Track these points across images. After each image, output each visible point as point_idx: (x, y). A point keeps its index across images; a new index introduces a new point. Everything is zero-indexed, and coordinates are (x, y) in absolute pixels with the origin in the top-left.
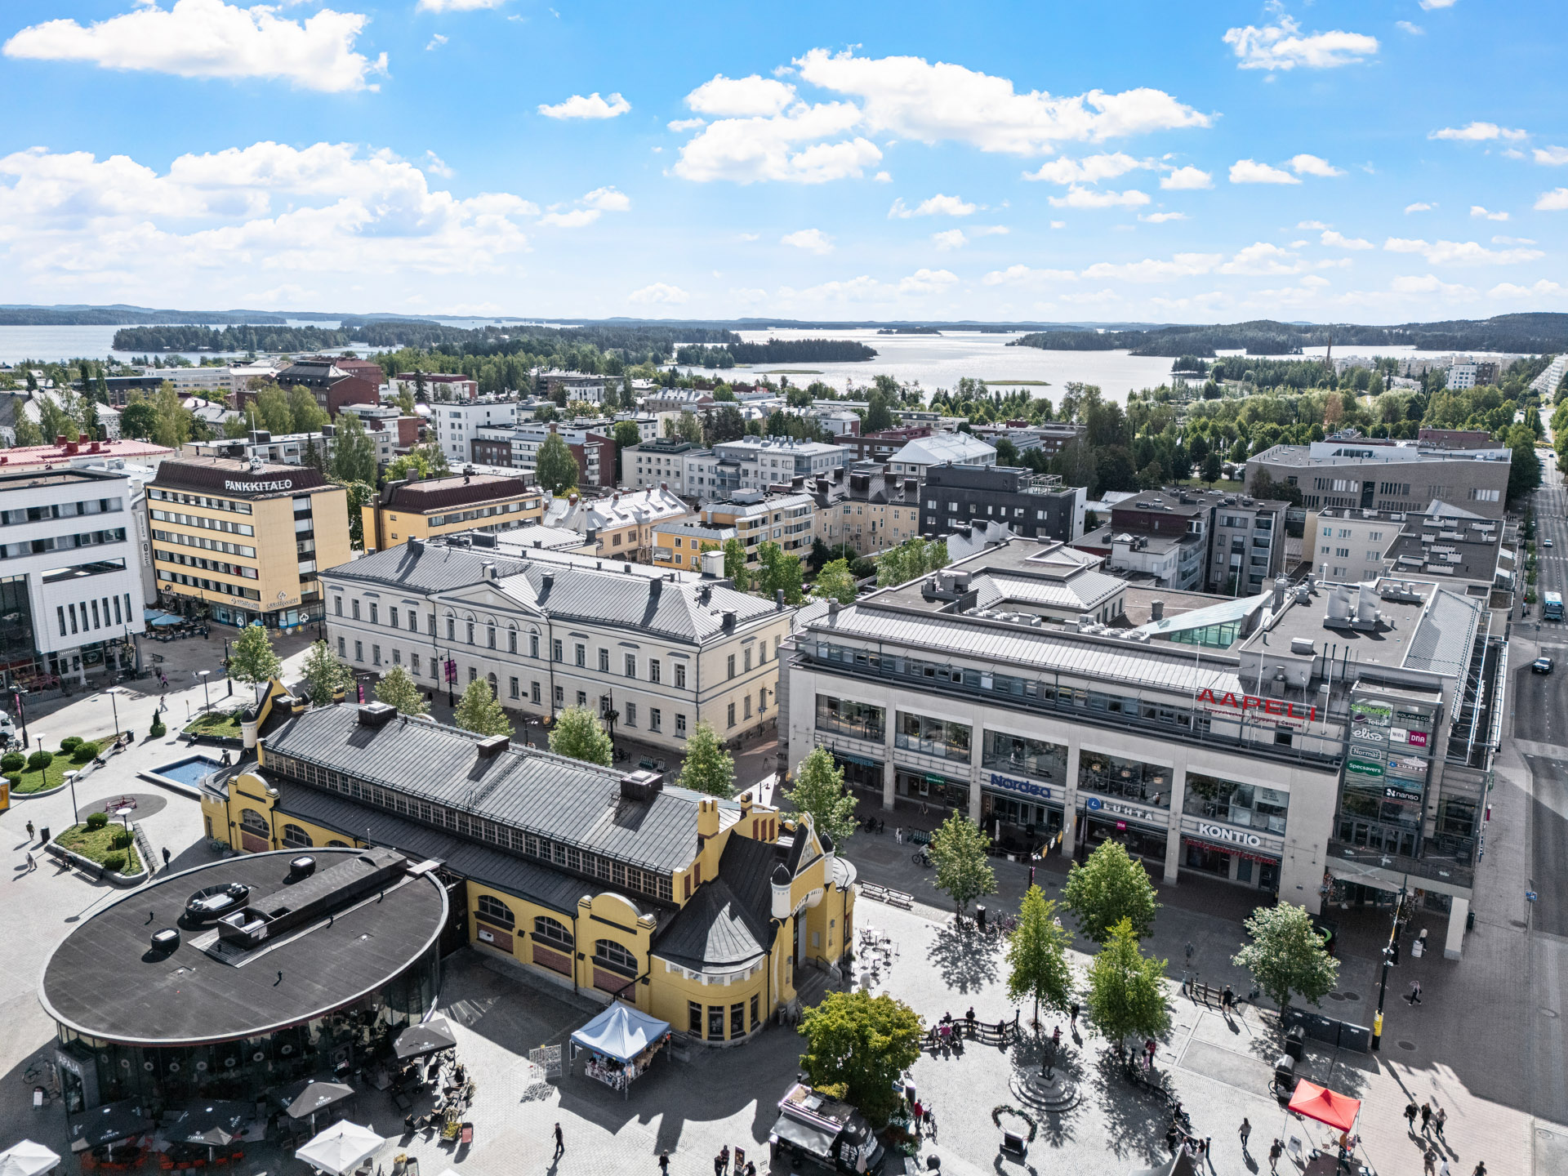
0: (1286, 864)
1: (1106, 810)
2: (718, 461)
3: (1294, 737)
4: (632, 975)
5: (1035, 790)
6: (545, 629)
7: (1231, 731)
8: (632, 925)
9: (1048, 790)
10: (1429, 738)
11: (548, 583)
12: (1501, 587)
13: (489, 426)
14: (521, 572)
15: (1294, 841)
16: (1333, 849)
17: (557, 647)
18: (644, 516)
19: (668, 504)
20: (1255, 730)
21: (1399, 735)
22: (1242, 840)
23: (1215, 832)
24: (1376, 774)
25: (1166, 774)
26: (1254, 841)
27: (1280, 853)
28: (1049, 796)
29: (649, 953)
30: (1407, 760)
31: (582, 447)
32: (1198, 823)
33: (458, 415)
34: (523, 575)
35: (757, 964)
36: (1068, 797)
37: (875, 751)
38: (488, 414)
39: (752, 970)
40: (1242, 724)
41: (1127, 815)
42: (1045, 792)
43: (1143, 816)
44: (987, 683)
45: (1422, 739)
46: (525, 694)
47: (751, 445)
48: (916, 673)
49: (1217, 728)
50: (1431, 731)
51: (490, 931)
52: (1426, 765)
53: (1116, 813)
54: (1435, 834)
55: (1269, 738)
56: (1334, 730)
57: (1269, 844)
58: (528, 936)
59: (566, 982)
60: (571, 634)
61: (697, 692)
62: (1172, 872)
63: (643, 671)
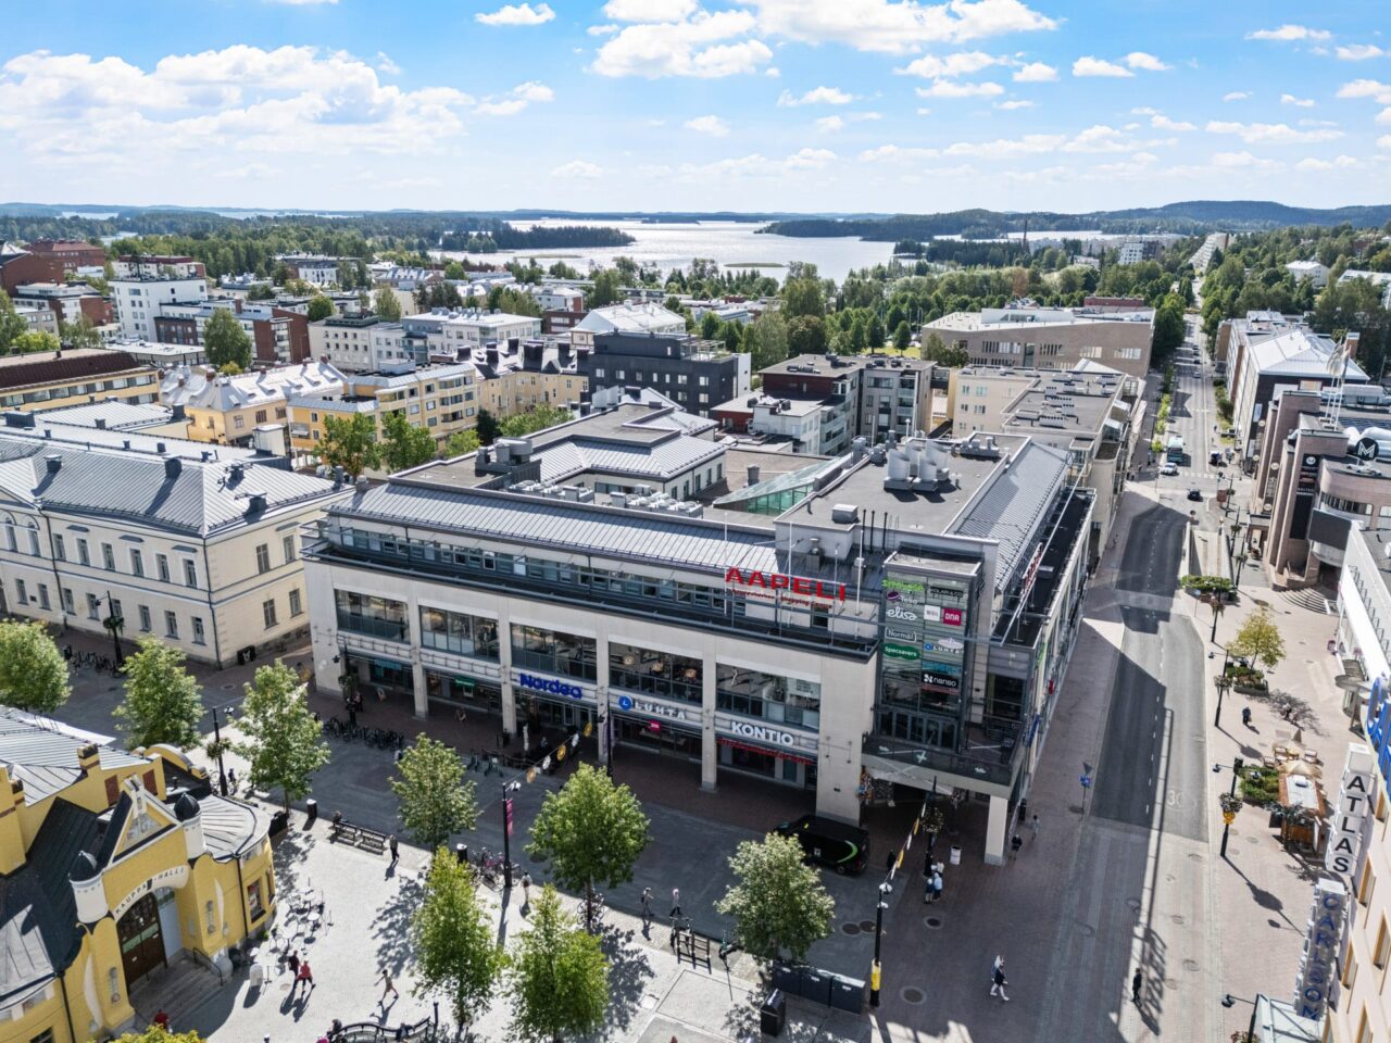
0: (822, 763)
1: (637, 709)
2: (404, 334)
3: (830, 620)
5: (566, 689)
6: (42, 522)
7: (767, 614)
9: (578, 689)
10: (964, 616)
11: (54, 467)
12: (1111, 438)
13: (174, 303)
14: (30, 455)
15: (828, 738)
16: (870, 745)
17: (58, 543)
18: (294, 391)
19: (326, 377)
20: (790, 613)
21: (933, 614)
22: (775, 739)
23: (748, 731)
24: (912, 658)
25: (697, 665)
26: (787, 740)
27: (815, 752)
28: (580, 695)
30: (942, 642)
31: (268, 323)
32: (731, 721)
33: (137, 292)
34: (30, 459)
35: (39, 993)
36: (600, 696)
37: (402, 653)
38: (173, 291)
40: (776, 606)
41: (659, 714)
42: (576, 692)
43: (675, 715)
44: (520, 570)
45: (956, 618)
46: (33, 599)
47: (439, 317)
48: (446, 560)
49: (753, 612)
50: (966, 607)
52: (961, 646)
53: (648, 712)
54: (984, 718)
55: (804, 621)
56: (869, 609)
57: (803, 742)
60: (71, 528)
61: (210, 592)
62: (709, 775)
63: (151, 569)
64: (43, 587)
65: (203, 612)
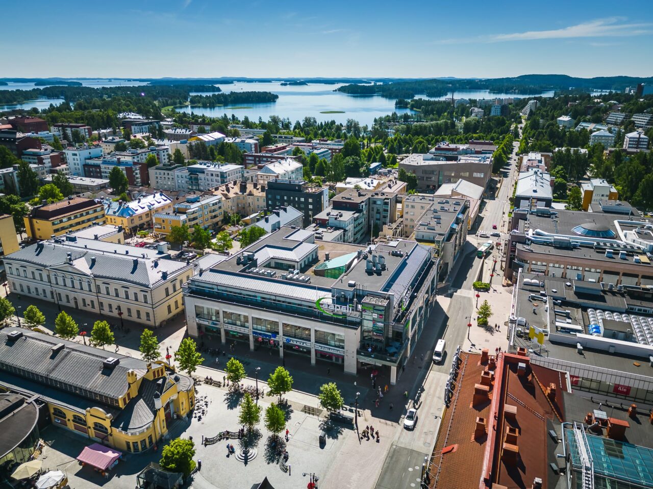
1: (291, 342)
2: (188, 173)
3: (347, 317)
4: (107, 433)
5: (270, 336)
6: (93, 281)
8: (104, 417)
10: (384, 316)
11: (94, 261)
13: (90, 158)
14: (83, 256)
15: (347, 351)
16: (358, 353)
17: (98, 287)
19: (163, 199)
21: (375, 315)
22: (332, 351)
23: (324, 349)
25: (309, 330)
27: (343, 354)
29: (110, 427)
30: (378, 324)
31: (131, 168)
32: (318, 346)
34: (83, 258)
35: (150, 426)
36: (280, 339)
38: (90, 153)
39: (147, 428)
41: (298, 344)
43: (303, 344)
45: (382, 317)
46: (89, 305)
47: (203, 166)
50: (384, 314)
51: (58, 419)
52: (383, 325)
53: (295, 343)
56: (358, 313)
57: (340, 352)
58: (71, 421)
59: (85, 435)
60: (104, 283)
61: (152, 305)
62: (313, 361)
63: (132, 297)
64: (92, 302)
65: (150, 311)
